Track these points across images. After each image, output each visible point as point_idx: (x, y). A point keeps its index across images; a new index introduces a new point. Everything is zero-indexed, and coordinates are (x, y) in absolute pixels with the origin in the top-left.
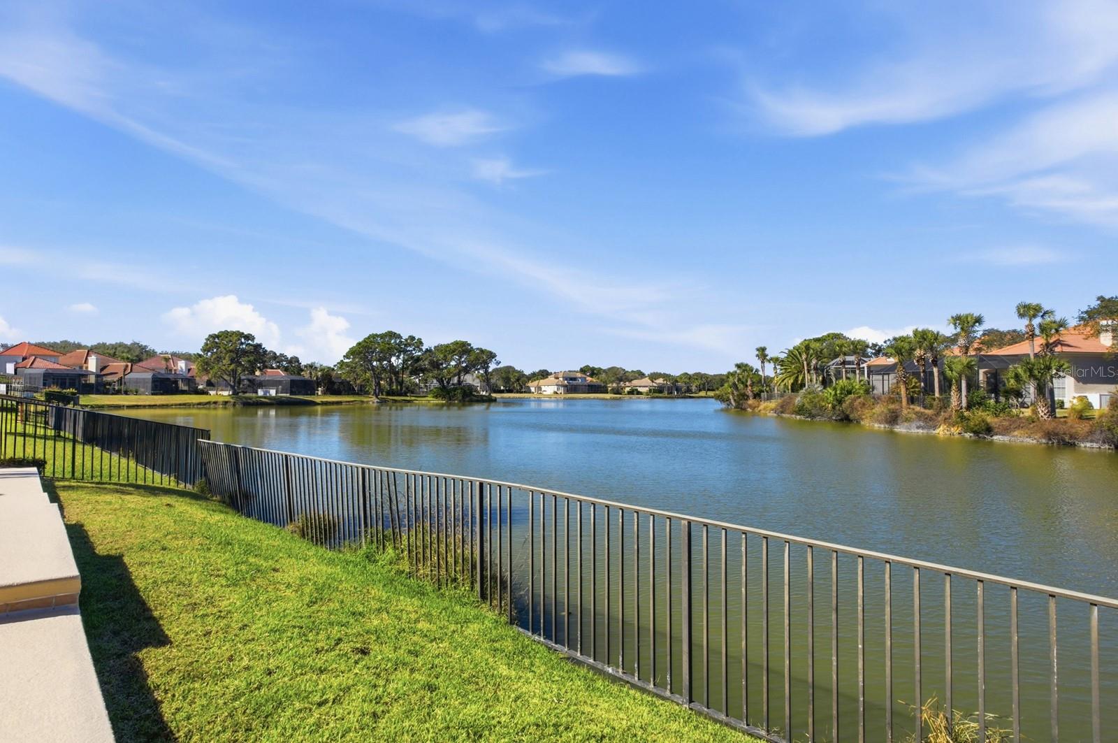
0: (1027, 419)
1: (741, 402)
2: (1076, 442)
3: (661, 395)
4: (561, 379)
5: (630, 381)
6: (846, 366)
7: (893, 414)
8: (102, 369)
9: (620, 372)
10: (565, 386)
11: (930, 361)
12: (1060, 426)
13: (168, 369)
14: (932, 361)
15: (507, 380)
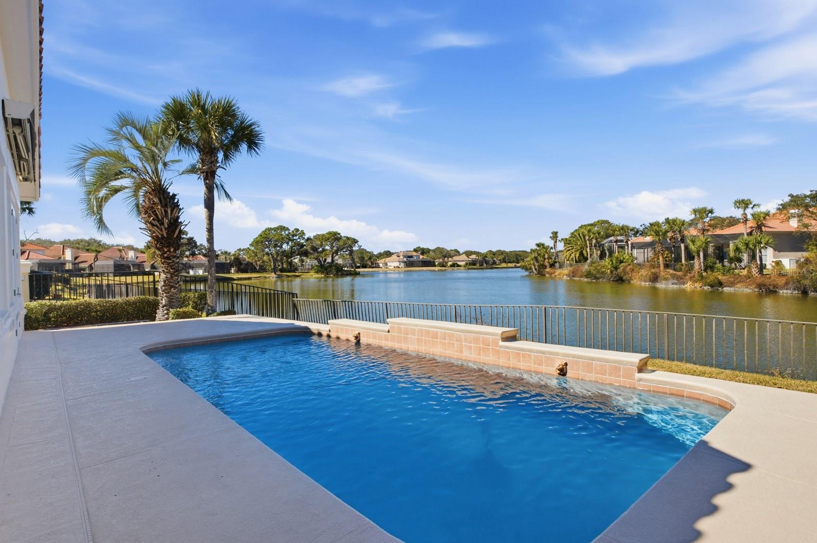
0: (745, 276)
1: (541, 270)
2: (777, 290)
3: (475, 267)
4: (402, 257)
5: (452, 257)
6: (618, 243)
7: (655, 276)
8: (76, 258)
9: (444, 251)
10: (405, 262)
11: (679, 239)
12: (767, 280)
13: (122, 258)
14: (681, 239)
15: (362, 259)
